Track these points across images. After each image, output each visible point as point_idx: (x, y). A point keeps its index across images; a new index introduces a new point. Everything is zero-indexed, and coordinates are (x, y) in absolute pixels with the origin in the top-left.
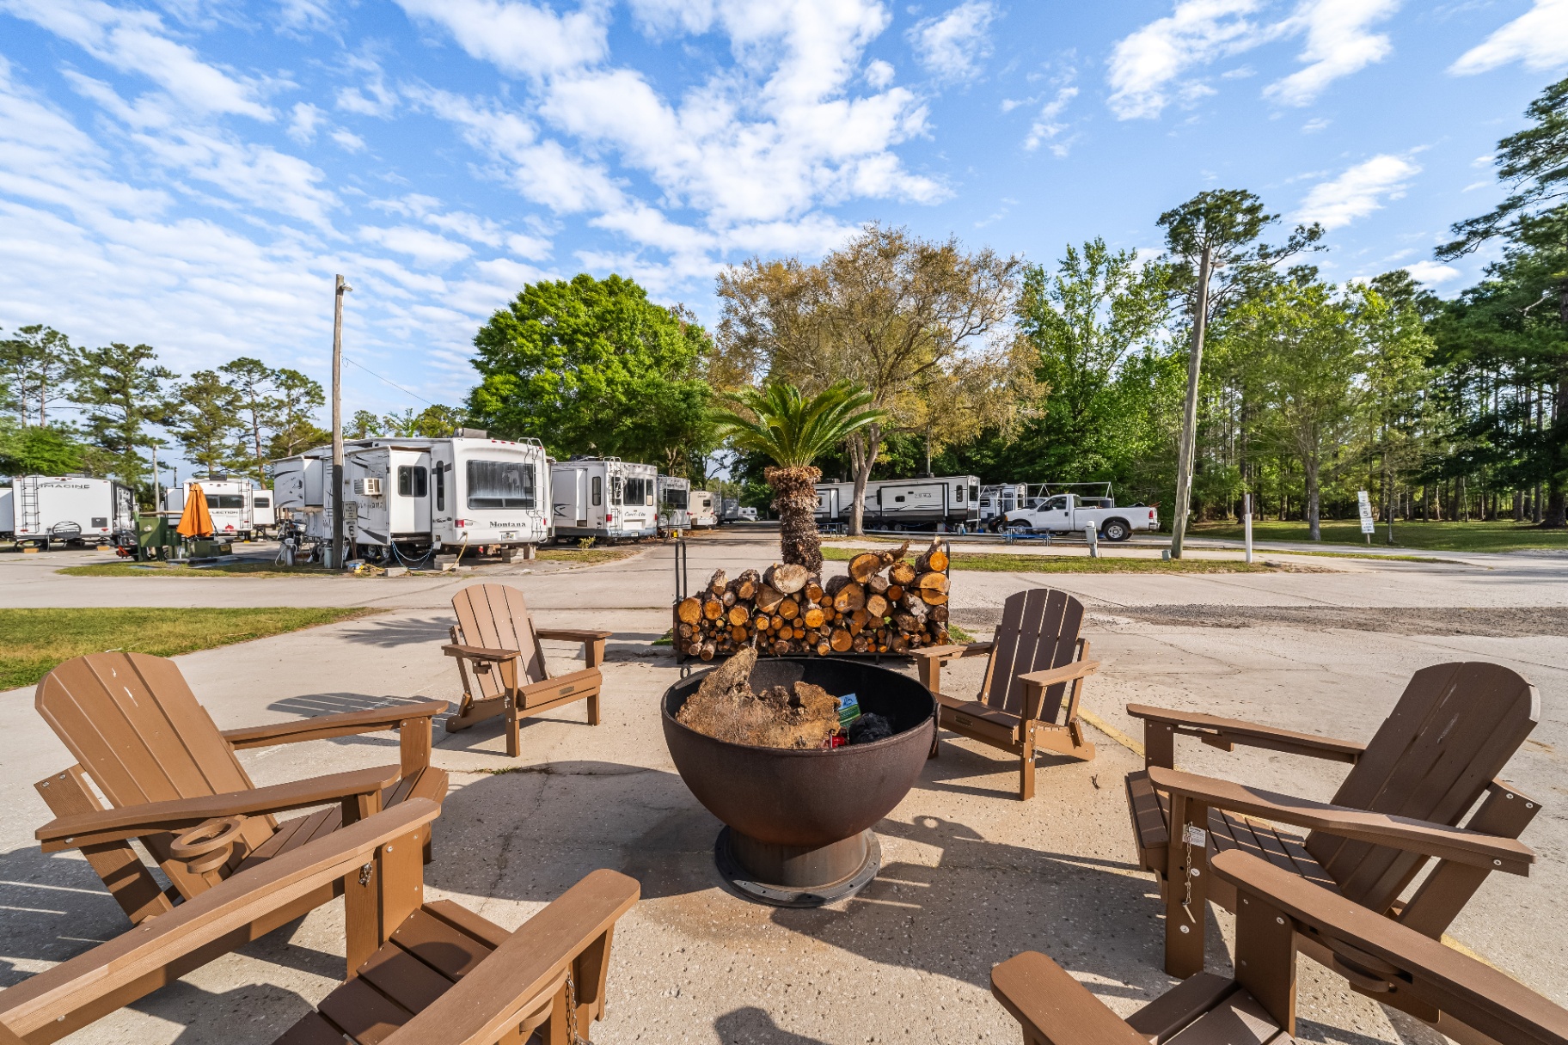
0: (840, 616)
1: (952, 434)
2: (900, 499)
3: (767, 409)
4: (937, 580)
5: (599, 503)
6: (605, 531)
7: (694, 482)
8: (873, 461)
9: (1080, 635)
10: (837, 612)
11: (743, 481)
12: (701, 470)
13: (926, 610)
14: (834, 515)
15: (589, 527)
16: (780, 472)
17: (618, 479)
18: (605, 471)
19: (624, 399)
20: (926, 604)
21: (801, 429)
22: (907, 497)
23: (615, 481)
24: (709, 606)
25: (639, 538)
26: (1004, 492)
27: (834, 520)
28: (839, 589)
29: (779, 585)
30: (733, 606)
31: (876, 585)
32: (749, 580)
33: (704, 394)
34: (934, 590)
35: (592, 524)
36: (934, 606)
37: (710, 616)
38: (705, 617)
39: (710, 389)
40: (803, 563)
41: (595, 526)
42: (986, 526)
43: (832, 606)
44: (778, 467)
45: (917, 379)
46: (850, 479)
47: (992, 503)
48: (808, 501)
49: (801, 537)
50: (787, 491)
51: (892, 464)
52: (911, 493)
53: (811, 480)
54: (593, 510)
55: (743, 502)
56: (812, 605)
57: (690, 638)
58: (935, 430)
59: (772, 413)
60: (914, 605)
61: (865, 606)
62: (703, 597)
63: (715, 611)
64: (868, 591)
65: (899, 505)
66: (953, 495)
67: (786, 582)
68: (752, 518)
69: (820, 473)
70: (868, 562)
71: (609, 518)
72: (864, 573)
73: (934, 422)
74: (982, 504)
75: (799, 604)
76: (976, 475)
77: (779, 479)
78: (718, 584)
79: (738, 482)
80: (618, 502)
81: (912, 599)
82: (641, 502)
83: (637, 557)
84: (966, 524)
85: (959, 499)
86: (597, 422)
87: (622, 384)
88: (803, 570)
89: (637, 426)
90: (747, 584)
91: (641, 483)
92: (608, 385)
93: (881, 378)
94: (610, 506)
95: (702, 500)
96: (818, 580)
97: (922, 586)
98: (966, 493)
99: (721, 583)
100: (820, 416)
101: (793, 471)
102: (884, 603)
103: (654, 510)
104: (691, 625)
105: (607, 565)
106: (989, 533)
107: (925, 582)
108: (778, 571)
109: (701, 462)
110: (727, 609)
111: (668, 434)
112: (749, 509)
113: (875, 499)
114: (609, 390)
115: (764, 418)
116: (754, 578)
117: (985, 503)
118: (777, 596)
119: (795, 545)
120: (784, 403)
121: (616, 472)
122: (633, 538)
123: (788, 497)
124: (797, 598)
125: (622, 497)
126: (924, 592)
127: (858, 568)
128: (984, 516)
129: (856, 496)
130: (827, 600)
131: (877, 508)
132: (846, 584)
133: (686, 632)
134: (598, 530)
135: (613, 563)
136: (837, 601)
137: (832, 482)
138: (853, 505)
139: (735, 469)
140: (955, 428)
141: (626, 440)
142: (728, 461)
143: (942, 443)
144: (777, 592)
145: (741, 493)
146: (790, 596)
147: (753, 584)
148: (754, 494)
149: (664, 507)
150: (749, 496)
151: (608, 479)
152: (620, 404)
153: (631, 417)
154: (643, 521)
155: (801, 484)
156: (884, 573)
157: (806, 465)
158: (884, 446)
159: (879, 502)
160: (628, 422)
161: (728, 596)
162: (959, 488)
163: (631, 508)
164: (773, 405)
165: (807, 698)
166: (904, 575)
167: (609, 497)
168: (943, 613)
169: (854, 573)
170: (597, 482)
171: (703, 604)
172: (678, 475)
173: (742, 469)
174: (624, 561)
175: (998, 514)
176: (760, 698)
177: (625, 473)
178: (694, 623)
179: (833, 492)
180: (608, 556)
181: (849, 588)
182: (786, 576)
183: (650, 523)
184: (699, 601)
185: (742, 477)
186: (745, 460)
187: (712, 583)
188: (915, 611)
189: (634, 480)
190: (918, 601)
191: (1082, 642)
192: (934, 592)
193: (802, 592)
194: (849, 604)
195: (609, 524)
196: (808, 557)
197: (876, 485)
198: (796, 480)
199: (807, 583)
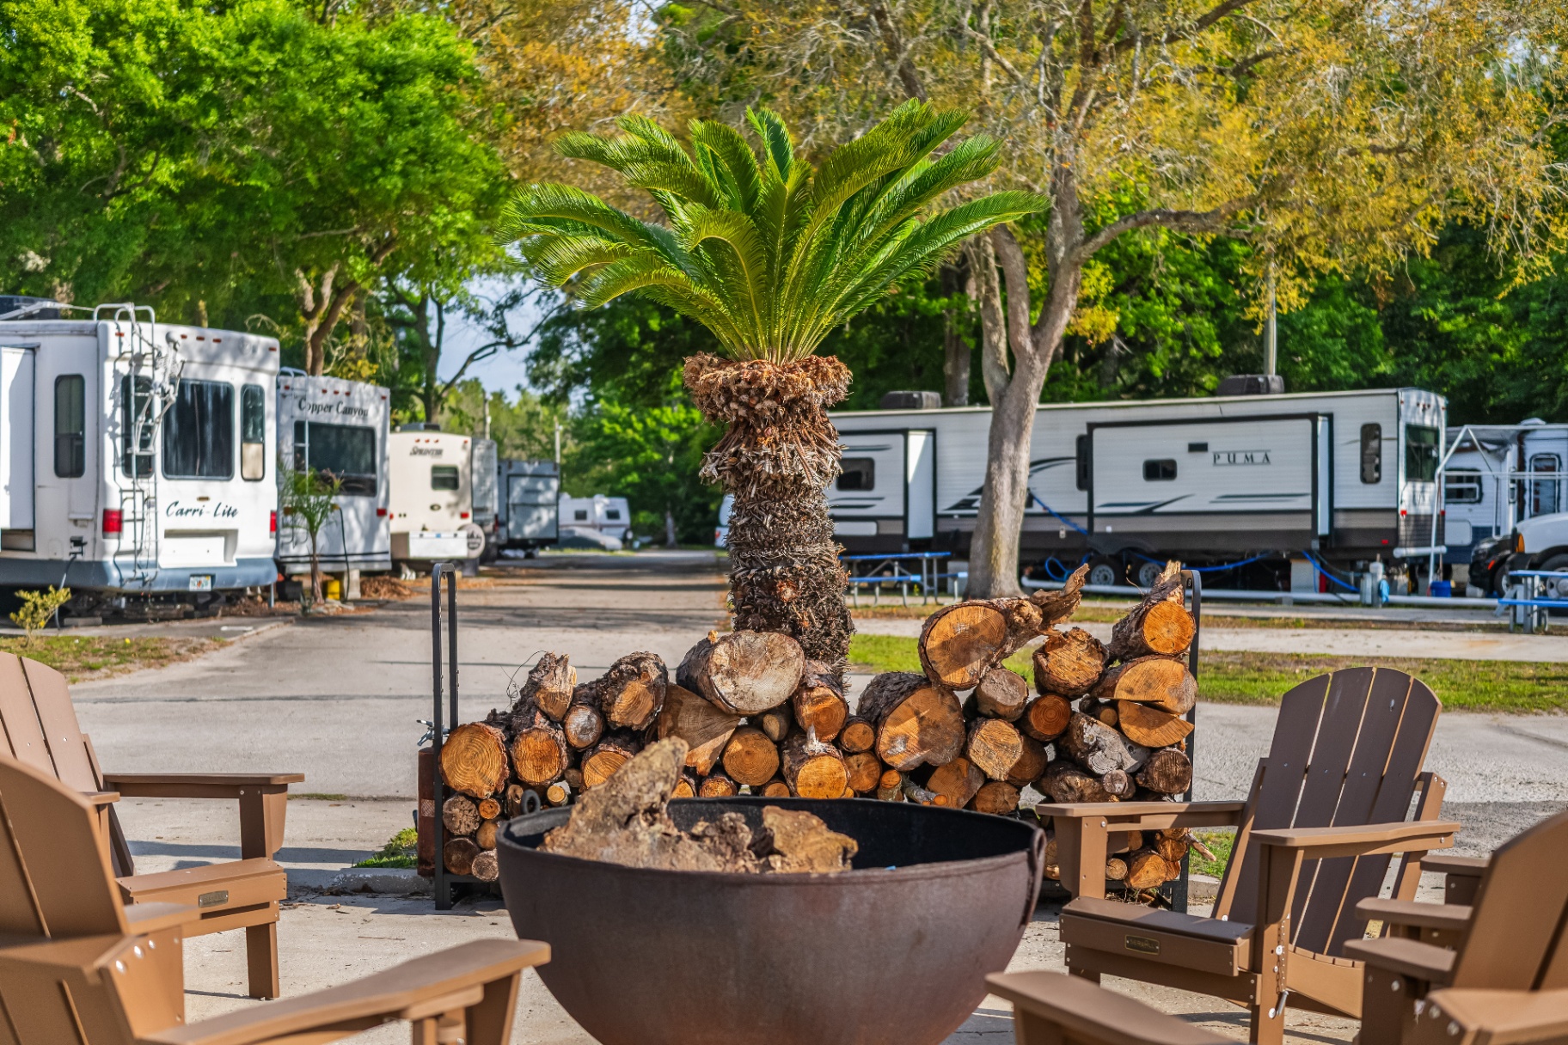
0: (893, 779)
1: (1333, 238)
2: (1159, 470)
3: (697, 191)
4: (1162, 678)
5: (77, 471)
6: (99, 568)
7: (399, 400)
8: (1059, 331)
9: (1425, 767)
10: (886, 767)
11: (578, 395)
12: (422, 355)
13: (1131, 762)
14: (921, 526)
15: (41, 554)
16: (730, 372)
17: (145, 384)
18: (100, 355)
19: (153, 89)
20: (1132, 746)
21: (788, 248)
22: (1188, 465)
23: (133, 390)
24: (528, 746)
25: (214, 595)
26: (1532, 449)
27: (920, 545)
28: (891, 705)
29: (724, 687)
30: (593, 747)
31: (999, 691)
32: (639, 674)
33: (446, 71)
34: (1151, 705)
35: (53, 546)
36: (1153, 751)
37: (528, 773)
38: (515, 778)
39: (467, 53)
40: (796, 632)
41: (64, 553)
42: (1461, 572)
43: (873, 750)
44: (726, 359)
45: (1217, 40)
46: (978, 396)
47: (1489, 488)
48: (808, 455)
49: (789, 564)
50: (748, 428)
51: (1141, 342)
52: (1198, 448)
53: (817, 398)
54: (56, 493)
55: (576, 476)
56: (815, 745)
57: (473, 835)
58: (1279, 223)
59: (711, 203)
60: (1097, 747)
61: (964, 752)
62: (510, 725)
63: (544, 758)
64: (975, 712)
65: (1158, 491)
66: (1349, 456)
67: (744, 681)
68: (612, 540)
69: (847, 375)
70: (974, 630)
71: (112, 523)
72: (961, 660)
73: (1272, 193)
74: (1454, 496)
75: (780, 745)
76: (1433, 386)
77: (725, 390)
78: (552, 686)
79: (561, 397)
80: (145, 467)
81: (1092, 731)
82: (222, 467)
83: (219, 658)
84: (1389, 562)
85: (1370, 471)
86: (54, 173)
87: (151, 36)
88: (792, 649)
89: (194, 189)
90: (636, 687)
91: (223, 397)
92: (98, 41)
93: (1087, 34)
94: (116, 481)
95: (428, 462)
96: (836, 681)
97: (1120, 694)
98: (1393, 453)
99: (562, 684)
100: (845, 212)
101: (768, 370)
102: (1016, 740)
103: (267, 495)
104: (476, 800)
105: (120, 680)
106: (1476, 598)
107: (1131, 682)
108: (721, 650)
109: (421, 321)
110: (577, 757)
111: (313, 218)
112: (599, 506)
113: (1072, 468)
114: (103, 57)
115: (684, 214)
116: (654, 674)
117: (1463, 490)
118: (718, 723)
119: (770, 585)
120: (743, 172)
121: (138, 360)
122: (193, 597)
123: (754, 444)
124: (774, 725)
125: (157, 448)
126: (1125, 711)
127: (944, 645)
128: (1459, 535)
129: (995, 454)
130: (858, 735)
131: (1076, 502)
132: (912, 690)
133: (462, 818)
134: (72, 565)
135: (142, 677)
136: (884, 739)
137: (914, 404)
138: (987, 491)
139: (550, 350)
140: (1345, 219)
141: (156, 243)
142: (522, 322)
143: (1302, 272)
144: (717, 709)
145: (565, 446)
146: (756, 722)
147: (653, 687)
148: (615, 447)
149: (298, 489)
150: (598, 455)
151: (109, 383)
152: (139, 107)
153: (175, 153)
154: (229, 535)
155: (789, 407)
156: (1019, 661)
157: (806, 349)
158: (1098, 279)
159: (1085, 479)
160: (165, 172)
161: (581, 719)
162: (1371, 432)
163: (187, 489)
164: (712, 182)
165: (788, 836)
166: (1073, 666)
167: (111, 448)
168: (1176, 769)
169: (935, 657)
170: (71, 390)
171: (511, 741)
172: (343, 369)
173: (576, 348)
174: (176, 671)
175: (1507, 531)
176: (695, 837)
177: (172, 361)
178: (487, 792)
179: (917, 442)
180: (122, 655)
181: (917, 700)
182: (743, 663)
183: (257, 540)
184: (498, 732)
185: (573, 378)
186: (590, 316)
187: (533, 686)
188: (1098, 763)
189: (199, 389)
190: (1110, 737)
191: (1427, 778)
192: (1154, 711)
193: (788, 709)
194: (922, 745)
195: (112, 544)
196: (806, 616)
197: (1072, 419)
198: (776, 395)
199: (803, 686)
